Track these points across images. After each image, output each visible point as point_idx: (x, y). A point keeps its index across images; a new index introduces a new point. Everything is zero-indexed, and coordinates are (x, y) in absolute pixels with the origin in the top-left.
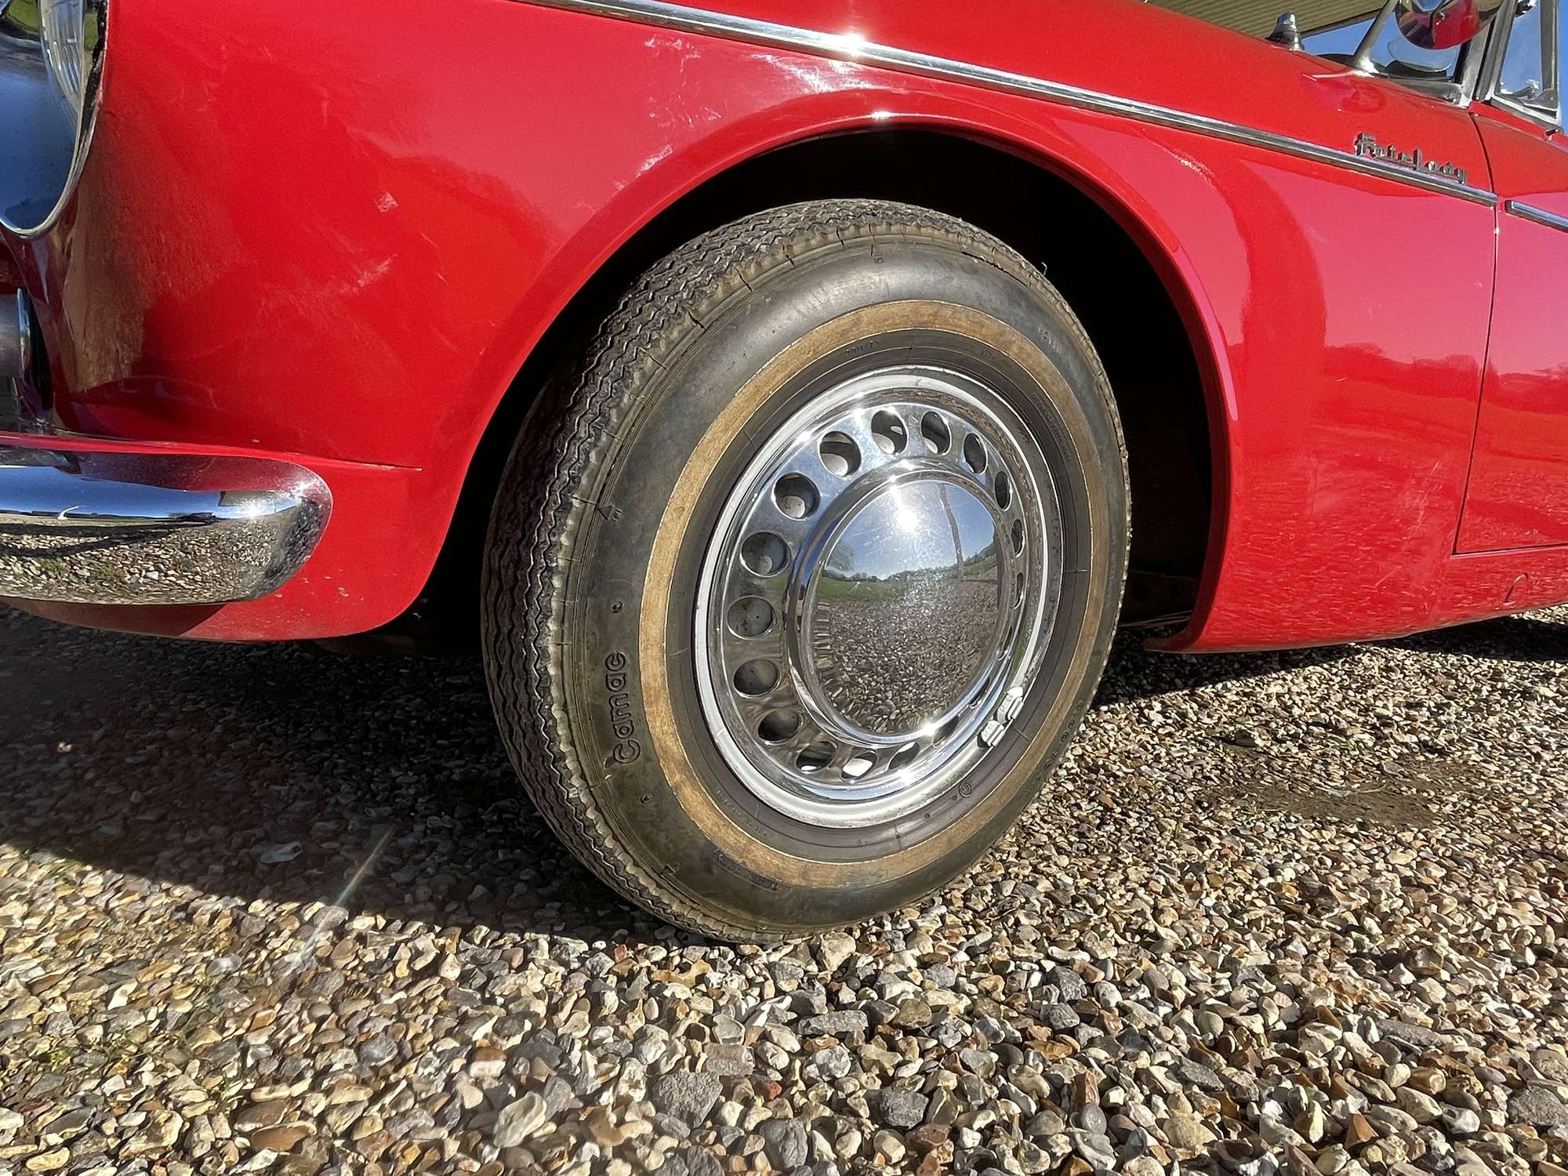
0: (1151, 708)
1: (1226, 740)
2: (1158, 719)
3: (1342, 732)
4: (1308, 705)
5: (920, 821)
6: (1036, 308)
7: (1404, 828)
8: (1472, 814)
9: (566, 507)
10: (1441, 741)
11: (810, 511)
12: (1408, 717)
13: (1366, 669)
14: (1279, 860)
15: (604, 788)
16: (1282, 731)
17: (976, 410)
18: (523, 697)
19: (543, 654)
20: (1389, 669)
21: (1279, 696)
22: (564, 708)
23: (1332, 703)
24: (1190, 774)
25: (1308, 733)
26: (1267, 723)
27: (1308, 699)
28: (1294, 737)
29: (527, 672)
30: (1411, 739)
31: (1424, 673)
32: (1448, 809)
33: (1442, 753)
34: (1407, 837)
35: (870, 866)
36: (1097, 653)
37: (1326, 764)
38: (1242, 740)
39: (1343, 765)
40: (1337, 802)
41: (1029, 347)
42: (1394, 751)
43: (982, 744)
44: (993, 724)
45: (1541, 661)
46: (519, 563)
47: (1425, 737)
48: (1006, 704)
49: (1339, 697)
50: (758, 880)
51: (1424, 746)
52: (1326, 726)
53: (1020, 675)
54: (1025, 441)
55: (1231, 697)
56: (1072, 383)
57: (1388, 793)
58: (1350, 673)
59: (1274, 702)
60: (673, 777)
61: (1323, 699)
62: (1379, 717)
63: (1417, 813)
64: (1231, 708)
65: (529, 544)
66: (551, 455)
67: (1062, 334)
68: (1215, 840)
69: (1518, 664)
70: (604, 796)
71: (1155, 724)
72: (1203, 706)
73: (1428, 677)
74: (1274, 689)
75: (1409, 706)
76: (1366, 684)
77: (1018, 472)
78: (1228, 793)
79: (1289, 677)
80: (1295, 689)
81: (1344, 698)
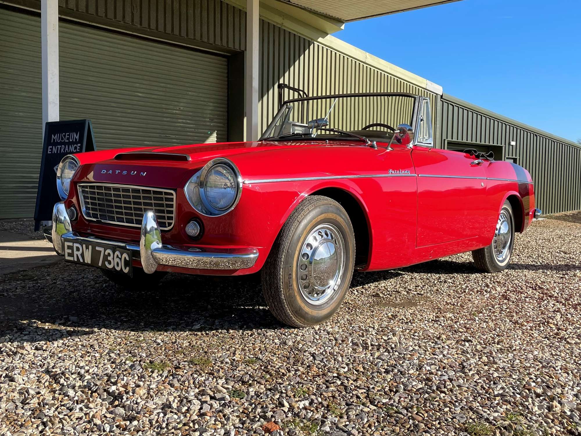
0: (354, 291)
1: (373, 296)
2: (356, 293)
3: (400, 292)
4: (391, 288)
5: (326, 304)
6: (340, 211)
7: (412, 307)
8: (425, 304)
9: (283, 251)
10: (422, 293)
11: (311, 249)
12: (415, 289)
13: (406, 279)
14: (388, 313)
15: (287, 296)
16: (386, 294)
17: (332, 229)
18: (276, 282)
19: (280, 274)
20: (412, 279)
21: (384, 287)
22: (282, 283)
23: (397, 287)
24: (367, 302)
25: (392, 293)
26: (382, 292)
27: (391, 287)
28: (389, 294)
29: (277, 277)
30: (416, 293)
31: (421, 279)
32: (421, 304)
33: (422, 295)
34: (412, 308)
35: (320, 312)
36: (352, 272)
37: (396, 298)
38: (377, 295)
39: (400, 298)
40: (399, 304)
41: (340, 218)
42: (411, 295)
43: (334, 290)
44: (336, 286)
45: (452, 274)
46: (275, 260)
47: (419, 292)
48: (338, 282)
49: (399, 286)
50: (306, 313)
51: (418, 294)
52: (396, 292)
53: (339, 277)
54: (339, 233)
55: (372, 287)
56: (346, 223)
57: (409, 302)
58: (402, 280)
59: (383, 288)
60: (296, 294)
61: (395, 286)
62: (408, 289)
63: (415, 305)
64: (373, 290)
65: (278, 257)
66: (280, 244)
67: (344, 215)
68: (375, 311)
69: (446, 275)
70: (287, 297)
71: (356, 294)
72: (366, 290)
73: (422, 280)
74: (383, 285)
75: (416, 287)
76: (406, 282)
77: (338, 239)
78: (376, 305)
79: (386, 282)
80: (388, 285)
81: (400, 286)
